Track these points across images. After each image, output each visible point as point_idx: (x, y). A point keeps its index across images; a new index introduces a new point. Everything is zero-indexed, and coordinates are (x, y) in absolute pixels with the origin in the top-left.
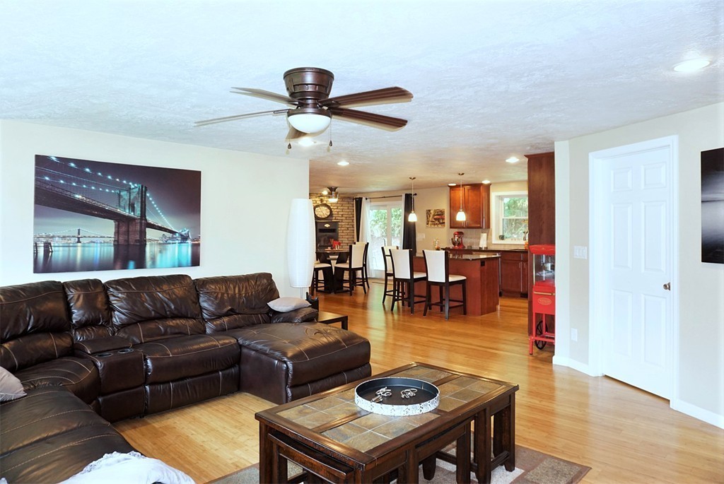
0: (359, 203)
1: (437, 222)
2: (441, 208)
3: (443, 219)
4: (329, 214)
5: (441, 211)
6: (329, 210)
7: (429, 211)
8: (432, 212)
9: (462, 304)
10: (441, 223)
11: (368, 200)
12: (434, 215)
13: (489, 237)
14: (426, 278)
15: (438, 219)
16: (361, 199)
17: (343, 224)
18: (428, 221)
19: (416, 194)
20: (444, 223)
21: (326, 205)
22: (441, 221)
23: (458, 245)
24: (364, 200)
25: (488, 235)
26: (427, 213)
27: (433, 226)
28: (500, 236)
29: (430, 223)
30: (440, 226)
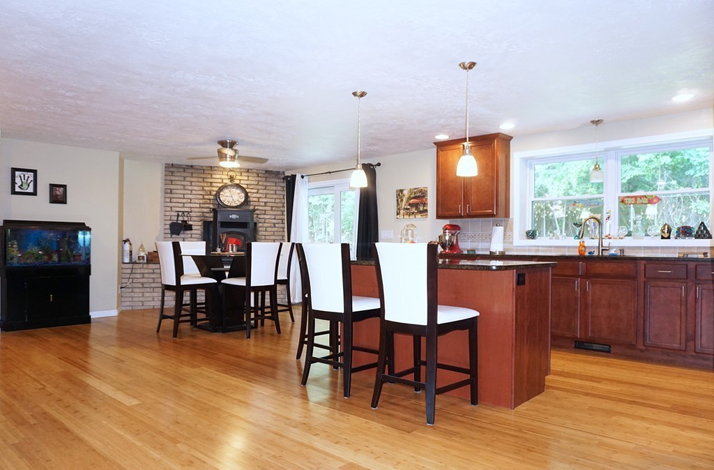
0: (290, 183)
1: (414, 210)
2: (421, 186)
3: (425, 204)
4: (243, 200)
5: (421, 191)
6: (243, 195)
7: (401, 191)
8: (405, 192)
9: (467, 377)
10: (420, 212)
11: (306, 178)
12: (410, 198)
13: (508, 234)
14: (380, 313)
15: (416, 205)
16: (294, 177)
17: (266, 217)
18: (399, 209)
19: (379, 164)
20: (426, 211)
21: (238, 186)
22: (421, 209)
23: (450, 249)
24: (298, 178)
25: (505, 231)
26: (398, 195)
27: (406, 217)
28: (528, 233)
29: (402, 211)
30: (419, 216)
